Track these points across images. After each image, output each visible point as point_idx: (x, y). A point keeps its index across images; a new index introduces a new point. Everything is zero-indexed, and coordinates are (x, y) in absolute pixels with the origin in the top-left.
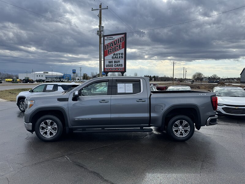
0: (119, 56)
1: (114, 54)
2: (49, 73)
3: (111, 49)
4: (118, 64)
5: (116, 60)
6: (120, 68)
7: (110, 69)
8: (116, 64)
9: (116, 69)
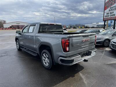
0: (113, 9)
1: (111, 8)
2: (99, 23)
3: (109, 5)
4: (112, 14)
5: (111, 11)
6: (113, 17)
7: (107, 18)
8: (111, 14)
9: (110, 18)
